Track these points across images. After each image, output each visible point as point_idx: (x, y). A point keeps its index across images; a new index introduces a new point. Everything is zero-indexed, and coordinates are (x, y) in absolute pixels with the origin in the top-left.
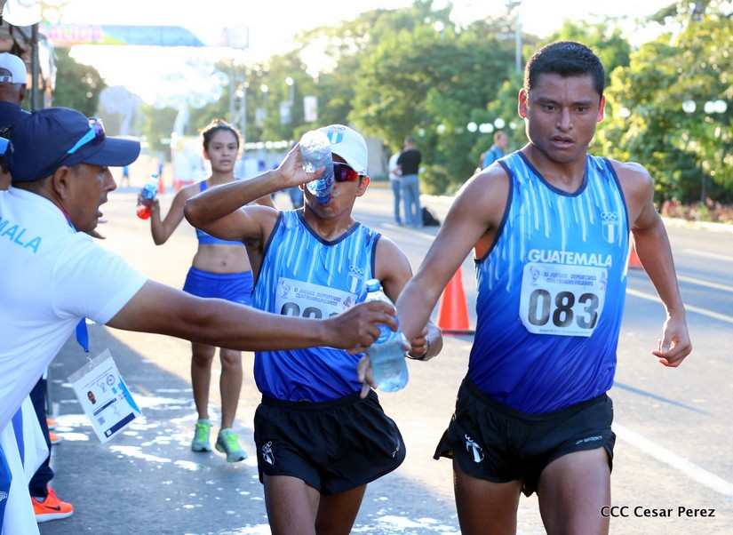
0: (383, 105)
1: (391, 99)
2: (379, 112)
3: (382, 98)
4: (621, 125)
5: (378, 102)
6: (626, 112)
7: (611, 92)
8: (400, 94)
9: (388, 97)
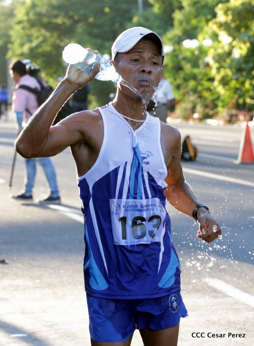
0: (34, 44)
1: (41, 39)
2: (32, 50)
3: (34, 39)
4: (227, 48)
5: (30, 41)
6: (230, 39)
7: (216, 23)
8: (48, 34)
9: (38, 37)
